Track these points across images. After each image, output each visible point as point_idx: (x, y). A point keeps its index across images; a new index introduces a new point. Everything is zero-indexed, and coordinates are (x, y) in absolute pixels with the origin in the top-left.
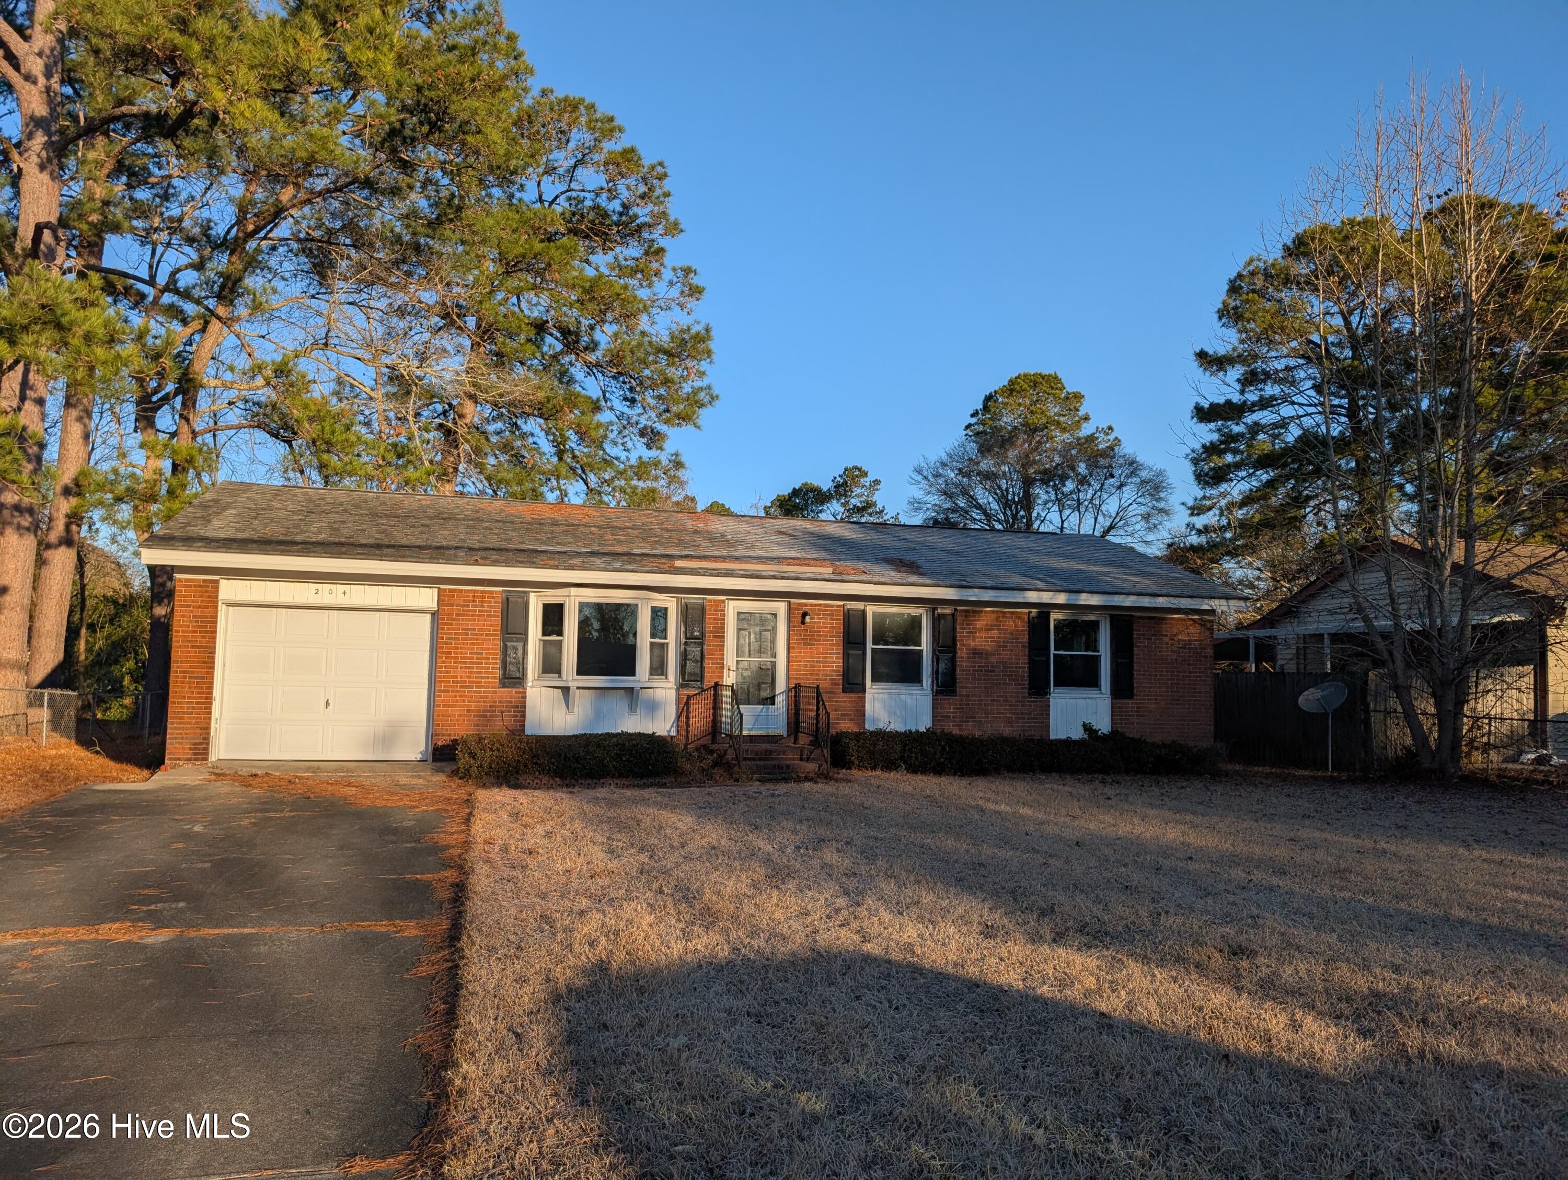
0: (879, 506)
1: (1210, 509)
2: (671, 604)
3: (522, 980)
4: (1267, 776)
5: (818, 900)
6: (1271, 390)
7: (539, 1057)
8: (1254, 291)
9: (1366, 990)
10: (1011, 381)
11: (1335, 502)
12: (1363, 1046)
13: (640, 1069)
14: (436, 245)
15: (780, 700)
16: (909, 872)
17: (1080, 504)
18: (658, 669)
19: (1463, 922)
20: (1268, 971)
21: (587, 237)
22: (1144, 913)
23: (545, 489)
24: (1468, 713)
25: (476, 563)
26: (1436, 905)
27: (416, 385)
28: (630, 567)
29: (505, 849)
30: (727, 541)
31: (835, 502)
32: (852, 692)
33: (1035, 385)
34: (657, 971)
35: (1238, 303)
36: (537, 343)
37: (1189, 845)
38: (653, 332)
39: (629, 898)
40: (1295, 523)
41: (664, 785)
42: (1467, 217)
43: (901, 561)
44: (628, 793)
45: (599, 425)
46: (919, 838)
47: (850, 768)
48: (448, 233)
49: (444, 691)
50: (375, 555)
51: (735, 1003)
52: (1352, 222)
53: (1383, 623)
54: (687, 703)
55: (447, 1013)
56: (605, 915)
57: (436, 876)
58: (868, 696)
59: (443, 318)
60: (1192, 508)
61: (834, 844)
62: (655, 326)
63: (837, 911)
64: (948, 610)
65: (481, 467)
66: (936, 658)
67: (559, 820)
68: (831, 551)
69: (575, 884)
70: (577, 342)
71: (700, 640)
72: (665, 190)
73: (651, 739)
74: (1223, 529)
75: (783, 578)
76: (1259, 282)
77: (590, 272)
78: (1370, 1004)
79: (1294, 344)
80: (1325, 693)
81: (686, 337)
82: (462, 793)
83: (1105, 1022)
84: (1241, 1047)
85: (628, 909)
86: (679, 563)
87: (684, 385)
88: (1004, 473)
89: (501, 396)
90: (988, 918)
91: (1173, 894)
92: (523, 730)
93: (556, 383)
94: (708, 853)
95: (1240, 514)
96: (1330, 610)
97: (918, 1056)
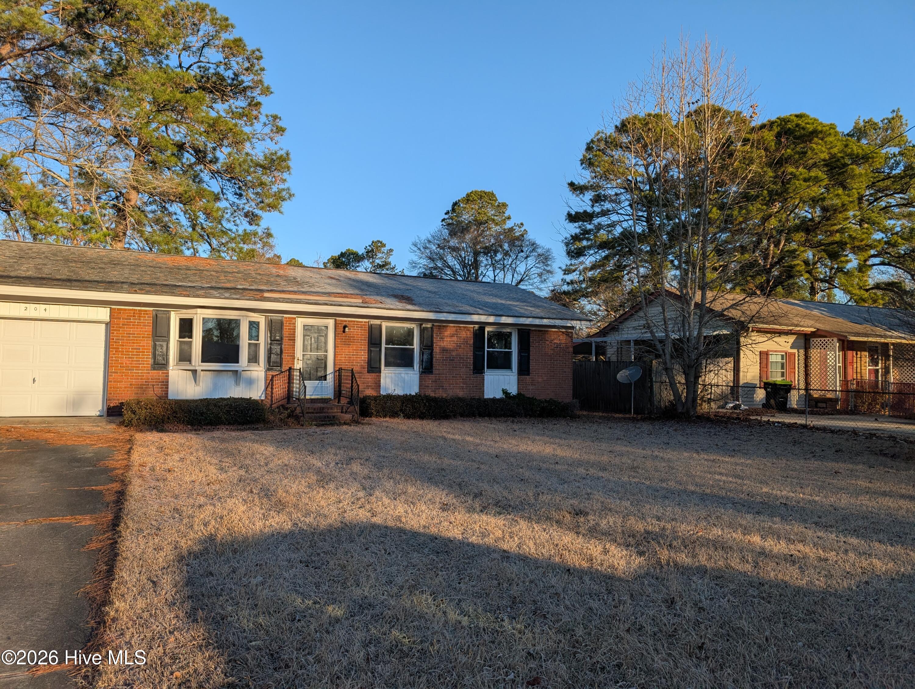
0: (393, 265)
1: (574, 271)
2: (261, 319)
3: (159, 549)
4: (600, 418)
5: (347, 493)
6: (607, 206)
7: (167, 595)
8: (599, 150)
9: (642, 530)
10: (467, 194)
11: (637, 268)
12: (638, 561)
13: (232, 598)
14: (111, 90)
15: (330, 378)
16: (401, 475)
17: (504, 267)
18: (254, 359)
19: (693, 493)
20: (594, 523)
21: (211, 92)
22: (530, 494)
23: (184, 248)
24: (701, 383)
25: (135, 292)
26: (681, 484)
27: (97, 179)
28: (235, 296)
29: (153, 469)
30: (297, 282)
31: (366, 261)
32: (373, 372)
33: (481, 197)
34: (246, 539)
35: (591, 156)
36: (179, 157)
37: (557, 455)
38: (254, 154)
39: (231, 496)
40: (618, 280)
41: (257, 429)
42: (707, 116)
43: (402, 296)
44: (233, 434)
45: (219, 209)
46: (409, 455)
47: (371, 417)
48: (118, 83)
49: (114, 372)
50: (66, 286)
51: (293, 556)
52: (649, 115)
53: (660, 334)
54: (272, 380)
55: (108, 572)
56: (215, 507)
57: (106, 487)
58: (383, 375)
59: (115, 137)
60: (565, 270)
61: (359, 461)
62: (254, 150)
63: (358, 499)
64: (429, 325)
65: (141, 233)
66: (422, 353)
67: (189, 451)
68: (362, 290)
69: (197, 488)
70: (205, 157)
71: (280, 342)
72: (262, 66)
73: (249, 402)
74: (581, 282)
75: (331, 305)
76: (602, 145)
77: (213, 114)
78: (644, 538)
79: (619, 181)
80: (631, 372)
81: (274, 157)
82: (127, 436)
83: (506, 555)
84: (577, 565)
85: (230, 503)
86: (266, 295)
87: (273, 187)
88: (463, 248)
89: (155, 188)
90: (445, 500)
91: (547, 483)
92: (167, 397)
93: (191, 182)
94: (282, 469)
95: (590, 274)
96: (634, 327)
97: (400, 580)
